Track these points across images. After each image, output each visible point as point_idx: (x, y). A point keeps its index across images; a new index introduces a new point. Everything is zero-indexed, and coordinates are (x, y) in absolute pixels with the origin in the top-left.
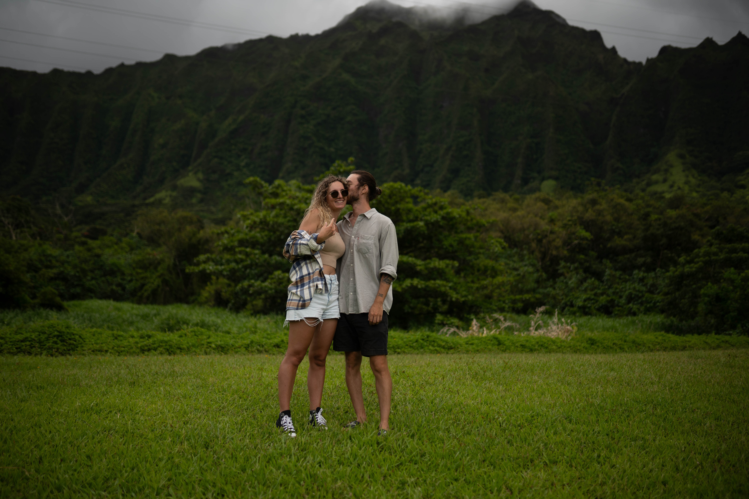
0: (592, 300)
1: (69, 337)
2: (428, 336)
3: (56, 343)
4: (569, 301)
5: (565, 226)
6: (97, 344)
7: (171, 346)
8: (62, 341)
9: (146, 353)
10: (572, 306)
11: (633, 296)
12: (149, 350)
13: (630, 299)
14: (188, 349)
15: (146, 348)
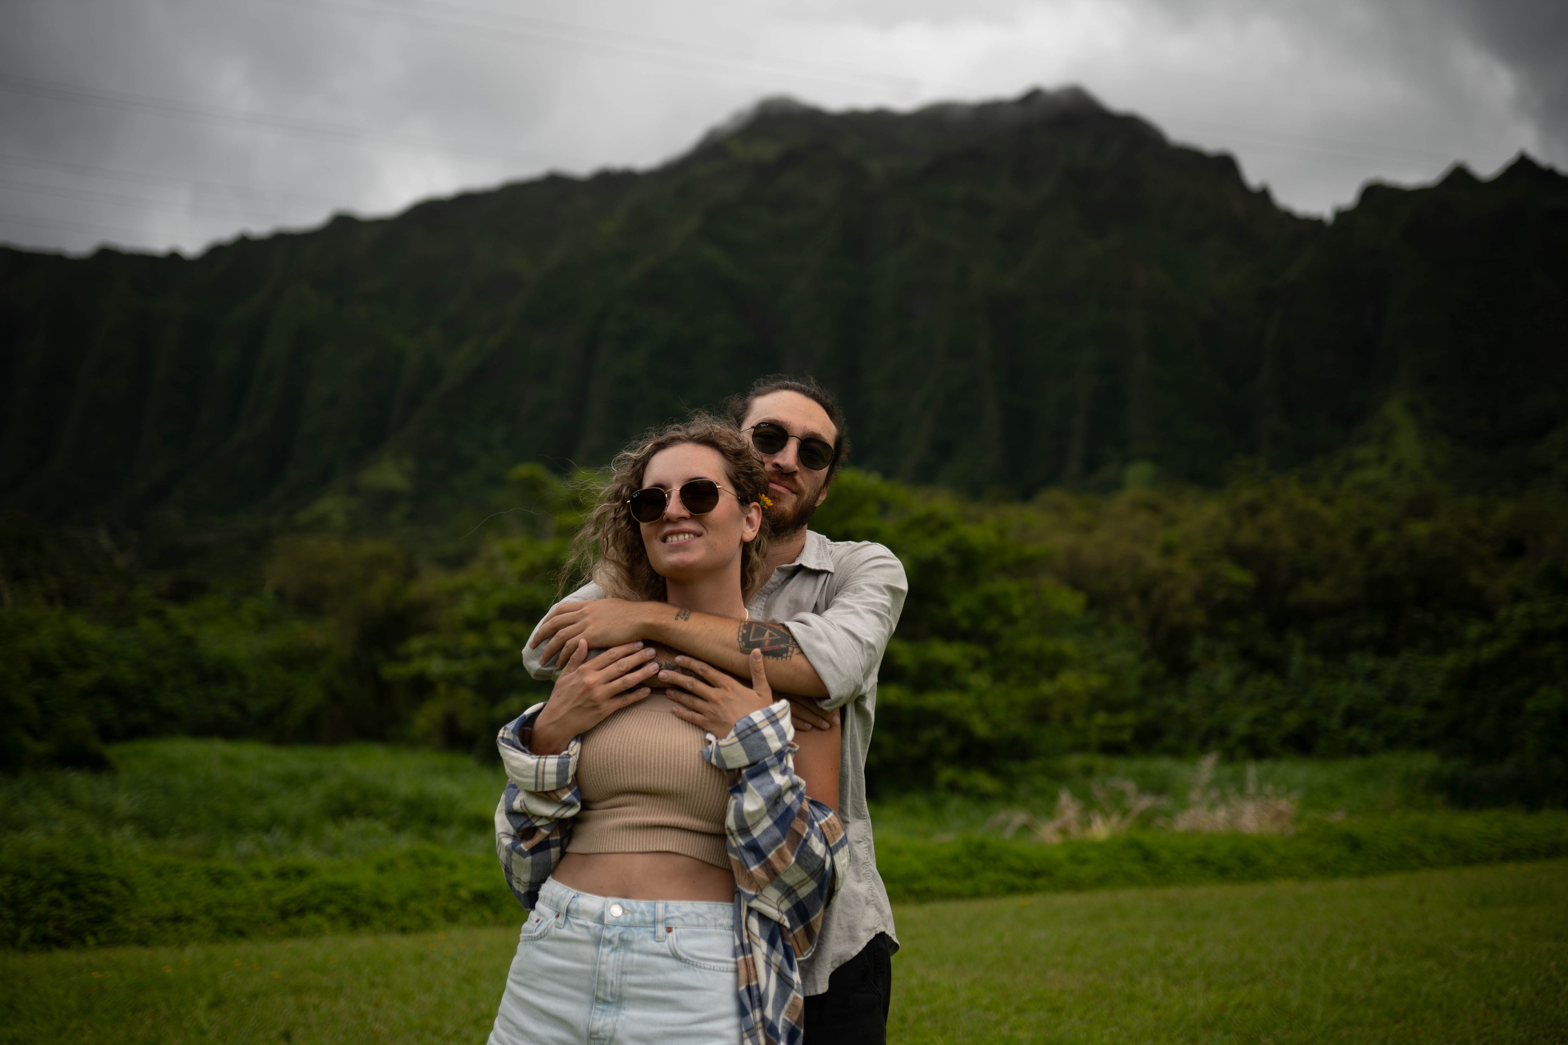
1: (92, 884)
2: (982, 847)
3: (56, 903)
5: (1196, 563)
6: (165, 899)
7: (357, 900)
8: (75, 897)
9: (294, 921)
10: (1225, 733)
11: (1356, 711)
12: (301, 912)
14: (403, 905)
15: (293, 907)
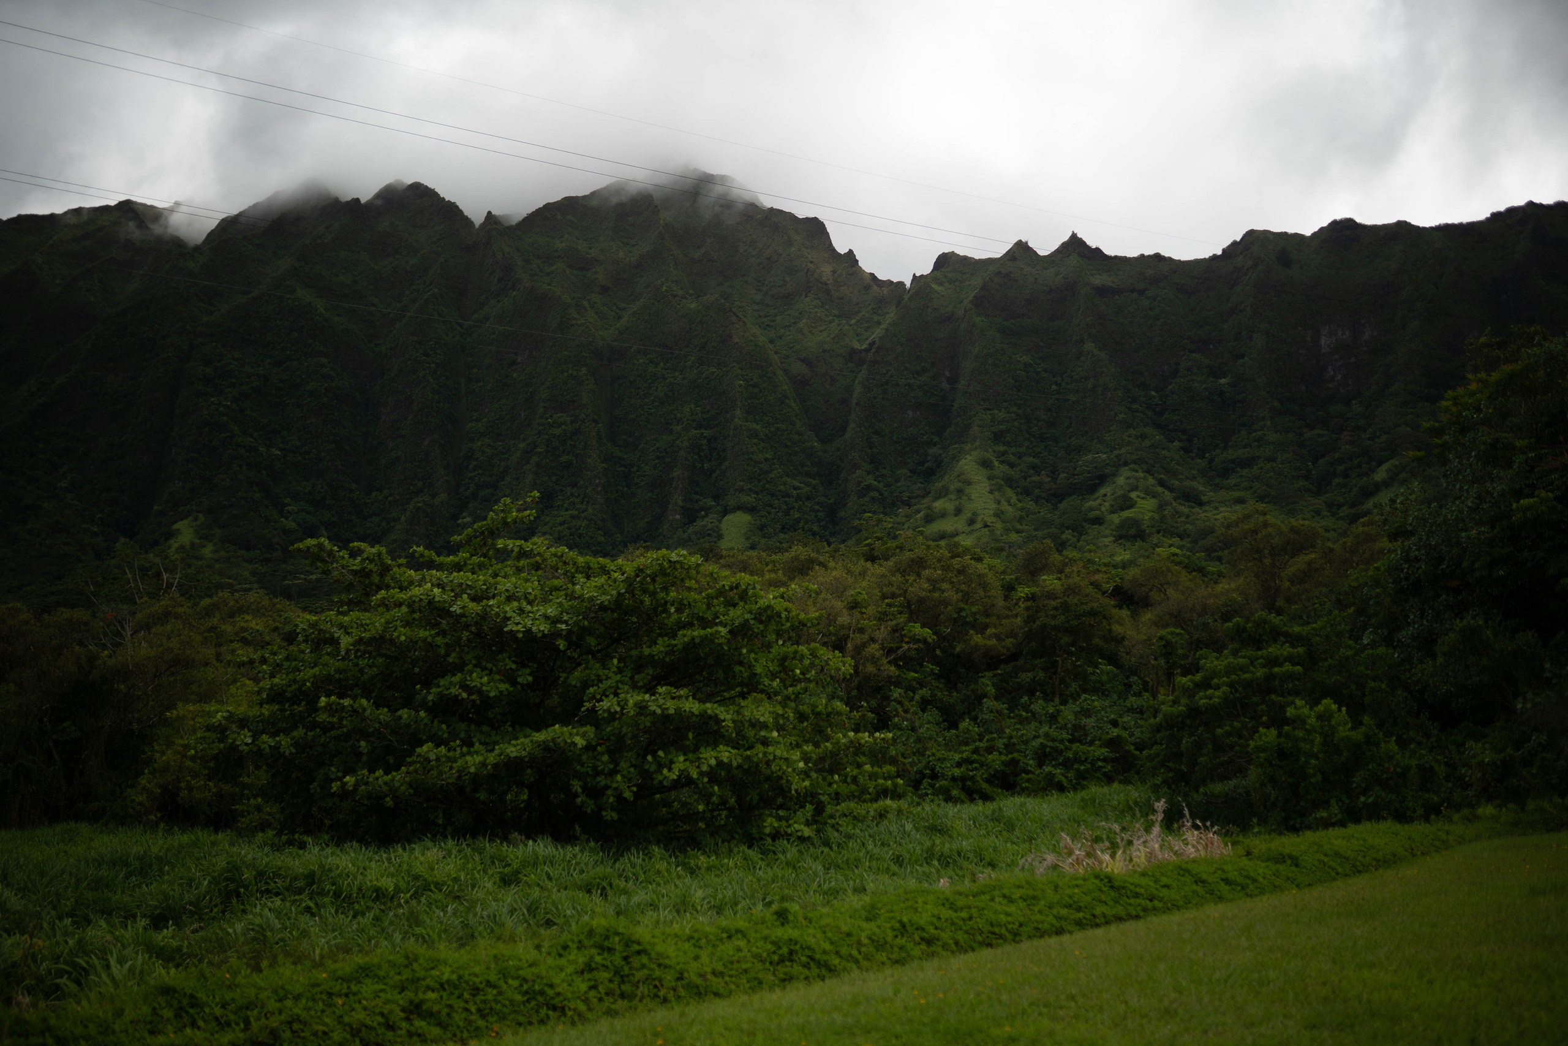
0: (972, 763)
4: (926, 767)
5: (882, 617)
10: (934, 776)
11: (1048, 750)
13: (1042, 757)
